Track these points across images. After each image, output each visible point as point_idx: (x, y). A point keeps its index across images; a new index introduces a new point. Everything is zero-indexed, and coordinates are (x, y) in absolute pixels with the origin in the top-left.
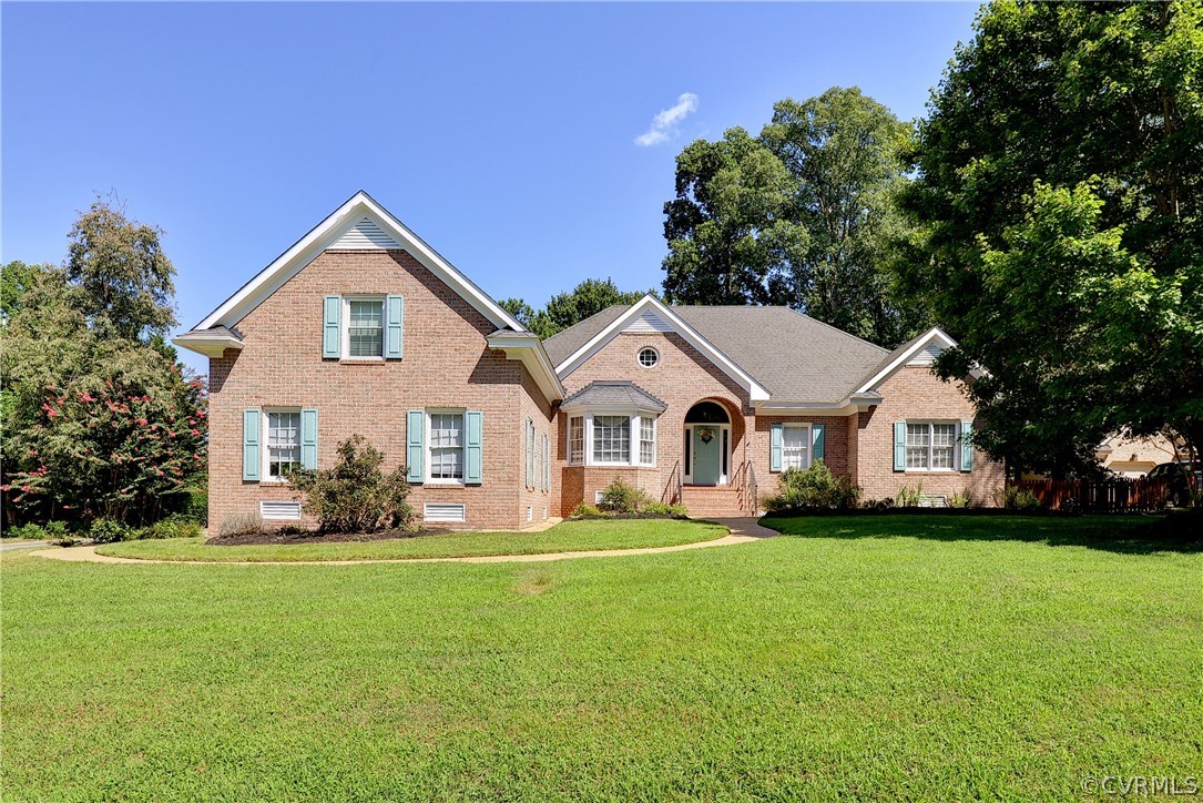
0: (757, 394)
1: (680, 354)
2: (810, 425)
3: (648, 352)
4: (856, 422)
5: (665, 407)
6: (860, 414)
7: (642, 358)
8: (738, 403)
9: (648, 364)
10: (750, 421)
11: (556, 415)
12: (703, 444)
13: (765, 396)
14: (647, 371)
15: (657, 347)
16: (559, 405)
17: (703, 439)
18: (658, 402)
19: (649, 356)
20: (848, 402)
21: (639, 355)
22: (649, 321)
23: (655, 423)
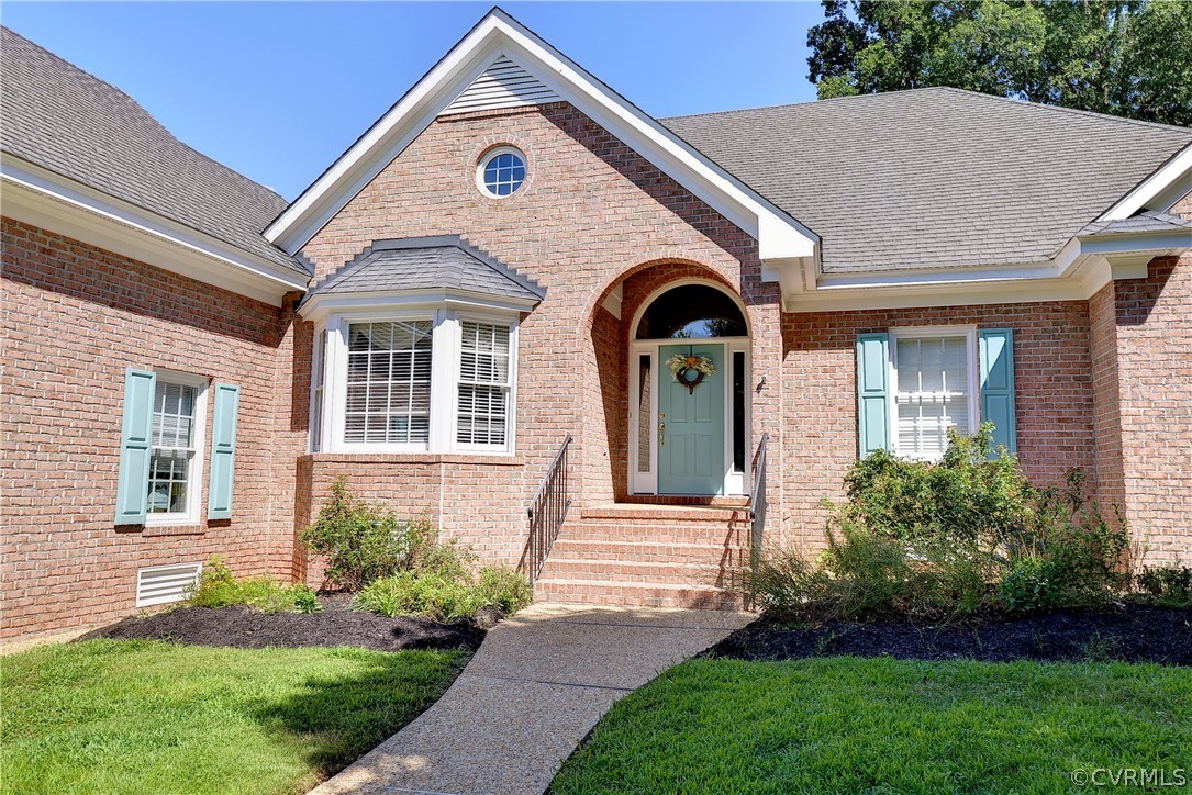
0: (778, 241)
1: (578, 154)
2: (969, 331)
3: (505, 159)
4: (1108, 310)
5: (537, 294)
6: (1120, 285)
7: (489, 177)
8: (729, 269)
9: (504, 190)
10: (764, 321)
11: (291, 327)
12: (682, 390)
13: (803, 247)
14: (496, 206)
15: (522, 143)
16: (297, 304)
17: (682, 379)
18: (522, 283)
19: (505, 168)
20: (1075, 250)
21: (481, 170)
22: (504, 81)
23: (513, 336)
